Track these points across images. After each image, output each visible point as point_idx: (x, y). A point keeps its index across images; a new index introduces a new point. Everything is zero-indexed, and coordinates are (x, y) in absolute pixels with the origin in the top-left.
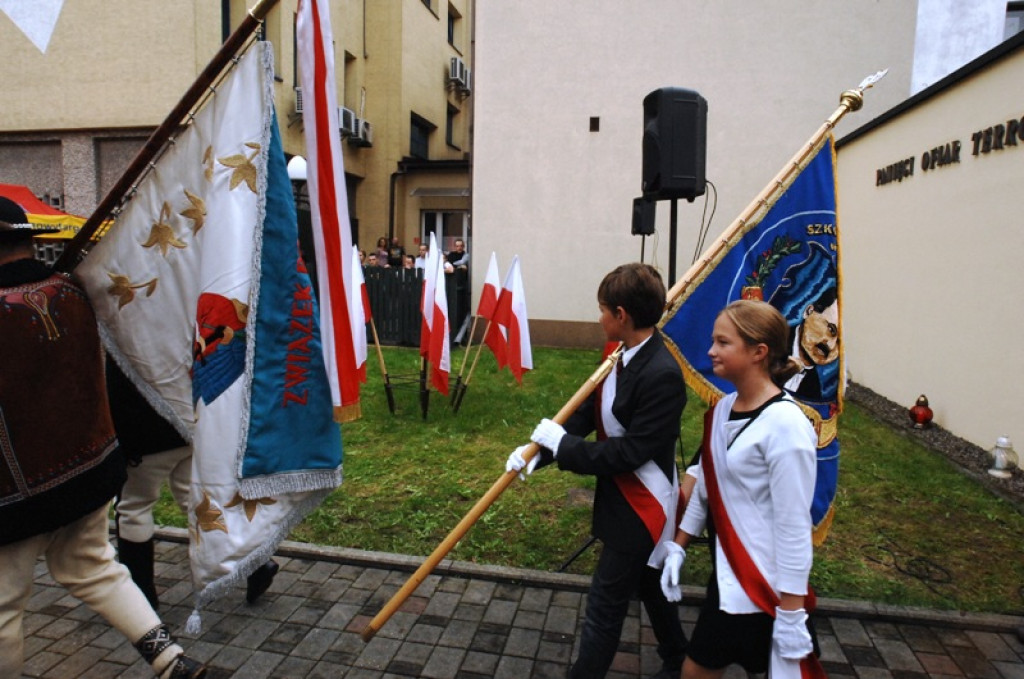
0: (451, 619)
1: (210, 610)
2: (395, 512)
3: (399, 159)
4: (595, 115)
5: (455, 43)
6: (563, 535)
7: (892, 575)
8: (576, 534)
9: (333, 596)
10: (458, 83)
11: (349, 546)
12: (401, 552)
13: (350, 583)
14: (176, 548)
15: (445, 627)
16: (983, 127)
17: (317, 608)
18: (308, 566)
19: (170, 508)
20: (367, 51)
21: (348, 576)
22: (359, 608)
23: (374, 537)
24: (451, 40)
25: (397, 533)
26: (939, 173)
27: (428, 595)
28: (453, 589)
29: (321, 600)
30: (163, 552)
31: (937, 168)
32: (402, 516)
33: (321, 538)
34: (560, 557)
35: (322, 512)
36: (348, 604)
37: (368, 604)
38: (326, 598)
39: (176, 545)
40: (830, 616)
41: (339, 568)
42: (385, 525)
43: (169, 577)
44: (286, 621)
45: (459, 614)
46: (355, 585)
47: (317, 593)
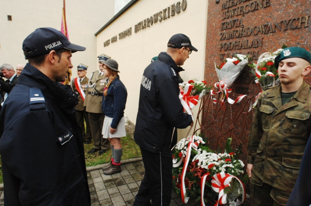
4: (9, 15)
31: (114, 42)
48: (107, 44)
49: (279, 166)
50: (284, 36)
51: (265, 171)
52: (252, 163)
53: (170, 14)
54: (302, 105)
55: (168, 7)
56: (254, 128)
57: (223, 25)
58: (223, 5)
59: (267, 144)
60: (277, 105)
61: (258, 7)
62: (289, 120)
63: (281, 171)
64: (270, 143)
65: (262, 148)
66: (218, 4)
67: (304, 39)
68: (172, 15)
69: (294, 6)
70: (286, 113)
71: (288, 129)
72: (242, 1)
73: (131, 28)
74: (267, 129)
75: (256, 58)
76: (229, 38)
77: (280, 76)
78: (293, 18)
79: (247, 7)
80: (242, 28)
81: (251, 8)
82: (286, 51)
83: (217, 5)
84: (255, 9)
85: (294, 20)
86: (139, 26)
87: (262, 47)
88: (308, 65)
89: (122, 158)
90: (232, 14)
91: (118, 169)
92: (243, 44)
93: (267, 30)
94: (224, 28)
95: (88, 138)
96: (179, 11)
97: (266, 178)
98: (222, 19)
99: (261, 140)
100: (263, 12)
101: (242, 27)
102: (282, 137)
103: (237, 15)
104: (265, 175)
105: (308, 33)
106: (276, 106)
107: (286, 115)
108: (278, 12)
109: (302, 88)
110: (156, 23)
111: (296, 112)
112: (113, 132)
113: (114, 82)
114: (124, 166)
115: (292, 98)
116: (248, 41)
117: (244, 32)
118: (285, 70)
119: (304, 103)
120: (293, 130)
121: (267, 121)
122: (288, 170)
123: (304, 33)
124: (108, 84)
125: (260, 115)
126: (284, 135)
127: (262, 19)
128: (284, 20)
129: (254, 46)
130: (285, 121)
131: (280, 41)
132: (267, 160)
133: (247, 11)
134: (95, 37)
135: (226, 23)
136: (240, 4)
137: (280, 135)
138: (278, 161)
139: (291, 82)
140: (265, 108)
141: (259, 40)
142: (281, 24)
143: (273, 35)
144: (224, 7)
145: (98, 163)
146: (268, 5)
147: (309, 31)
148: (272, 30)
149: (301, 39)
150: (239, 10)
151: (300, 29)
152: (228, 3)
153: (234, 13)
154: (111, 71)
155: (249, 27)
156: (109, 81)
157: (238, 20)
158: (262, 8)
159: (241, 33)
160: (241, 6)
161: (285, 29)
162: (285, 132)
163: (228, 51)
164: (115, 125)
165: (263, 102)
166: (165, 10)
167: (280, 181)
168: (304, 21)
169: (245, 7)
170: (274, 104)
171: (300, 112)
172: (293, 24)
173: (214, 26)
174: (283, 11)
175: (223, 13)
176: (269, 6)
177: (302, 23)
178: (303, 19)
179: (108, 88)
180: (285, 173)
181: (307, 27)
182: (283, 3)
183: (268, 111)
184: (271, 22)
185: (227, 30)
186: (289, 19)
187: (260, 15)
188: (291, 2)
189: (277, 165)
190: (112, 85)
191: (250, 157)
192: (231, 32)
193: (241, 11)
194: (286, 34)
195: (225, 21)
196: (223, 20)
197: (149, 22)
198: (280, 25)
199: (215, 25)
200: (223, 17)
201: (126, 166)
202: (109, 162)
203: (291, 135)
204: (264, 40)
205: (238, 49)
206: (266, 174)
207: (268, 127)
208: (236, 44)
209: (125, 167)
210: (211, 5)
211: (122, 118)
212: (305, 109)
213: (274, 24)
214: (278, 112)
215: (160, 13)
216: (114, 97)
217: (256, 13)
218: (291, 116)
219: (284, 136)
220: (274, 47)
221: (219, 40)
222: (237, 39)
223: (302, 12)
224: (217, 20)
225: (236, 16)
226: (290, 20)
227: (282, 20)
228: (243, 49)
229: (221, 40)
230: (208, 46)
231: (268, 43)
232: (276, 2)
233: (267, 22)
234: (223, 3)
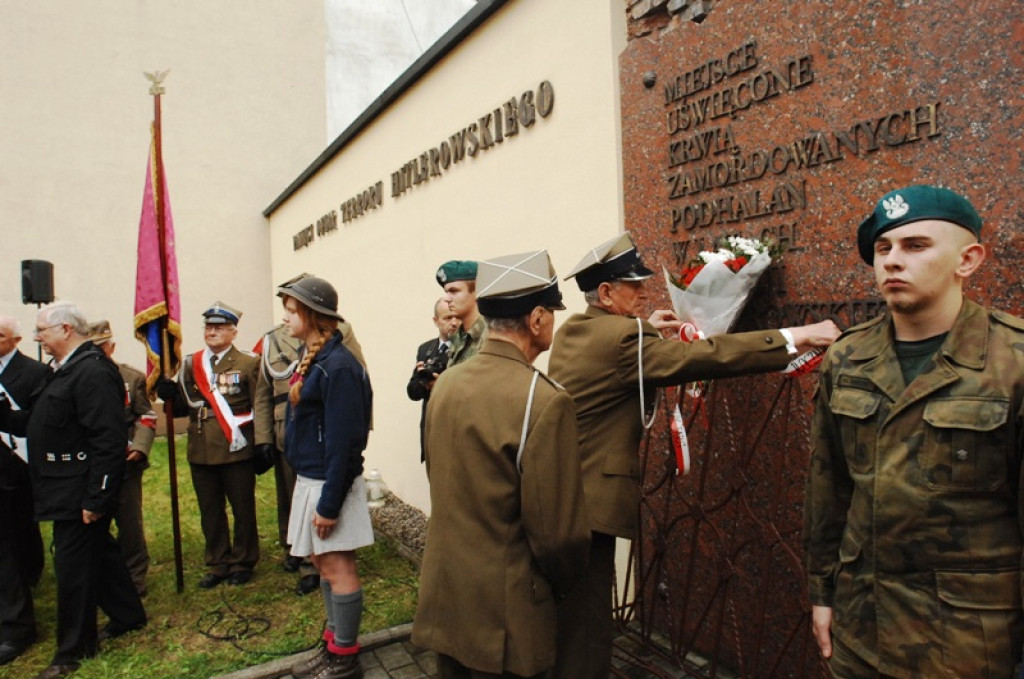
31: (325, 234)
48: (303, 240)
49: (929, 607)
50: (871, 170)
51: (880, 632)
52: (828, 603)
53: (504, 131)
54: (974, 380)
55: (496, 108)
56: (820, 473)
57: (675, 151)
58: (667, 91)
59: (874, 530)
60: (889, 388)
61: (775, 88)
62: (940, 436)
63: (937, 623)
64: (885, 525)
65: (858, 545)
66: (654, 87)
67: (934, 172)
68: (509, 131)
69: (887, 75)
70: (926, 412)
71: (939, 467)
72: (724, 74)
73: (379, 184)
74: (867, 473)
75: (792, 247)
76: (696, 190)
77: (886, 286)
78: (891, 113)
79: (744, 90)
80: (736, 155)
81: (755, 93)
82: (893, 203)
83: (648, 92)
84: (767, 93)
85: (895, 117)
86: (406, 175)
87: (804, 208)
88: (972, 242)
89: (363, 626)
90: (700, 114)
91: (349, 669)
92: (743, 204)
93: (814, 156)
94: (678, 159)
95: (241, 564)
96: (529, 118)
97: (888, 657)
98: (669, 131)
99: (849, 514)
100: (794, 102)
101: (734, 151)
102: (922, 496)
103: (713, 116)
104: (885, 644)
105: (944, 155)
106: (884, 389)
107: (925, 417)
108: (841, 98)
109: (965, 321)
110: (460, 162)
111: (959, 402)
112: (326, 533)
113: (324, 355)
114: (371, 654)
115: (935, 357)
116: (758, 193)
117: (743, 167)
118: (899, 263)
119: (980, 370)
120: (957, 469)
121: (864, 446)
122: (962, 616)
123: (930, 157)
124: (304, 362)
125: (834, 425)
126: (930, 490)
127: (794, 123)
128: (862, 121)
129: (780, 209)
130: (926, 438)
131: (860, 187)
132: (882, 589)
133: (745, 104)
134: (265, 219)
135: (682, 145)
136: (721, 84)
137: (913, 491)
138: (925, 588)
139: (924, 303)
140: (847, 400)
141: (794, 187)
142: (856, 134)
143: (834, 169)
144: (670, 95)
145: (276, 654)
146: (807, 79)
147: (946, 148)
148: (831, 154)
149: (925, 176)
150: (720, 101)
151: (917, 145)
152: (682, 83)
153: (705, 113)
154: (313, 317)
155: (757, 151)
156: (306, 352)
157: (719, 131)
158: (790, 89)
159: (733, 170)
160: (725, 89)
161: (871, 148)
162: (933, 480)
163: (697, 229)
164: (331, 508)
165: (839, 381)
166: (486, 121)
167: (942, 662)
168: (924, 119)
169: (736, 92)
170: (878, 384)
171: (973, 404)
172: (894, 130)
173: (647, 156)
174: (856, 94)
175: (671, 114)
176: (808, 84)
177: (918, 126)
178: (922, 112)
179: (303, 376)
180: (956, 631)
181: (937, 135)
182: (853, 69)
183: (862, 410)
184: (823, 129)
185: (689, 165)
186: (877, 116)
187: (787, 111)
188: (875, 67)
189: (919, 604)
190: (316, 365)
191: (818, 579)
192: (700, 171)
193: (725, 104)
194: (876, 162)
195: (680, 137)
196: (673, 135)
197: (437, 161)
198: (853, 137)
199: (650, 153)
200: (671, 128)
201: (380, 656)
202: (317, 644)
203: (953, 488)
204: (808, 188)
205: (729, 222)
206: (888, 640)
207: (869, 467)
208: (721, 207)
209: (376, 657)
210: (630, 94)
211: (358, 481)
212: (987, 392)
213: (833, 134)
214: (896, 412)
215: (470, 129)
216: (326, 405)
217: (773, 106)
218: (942, 420)
219: (931, 494)
220: (844, 204)
221: (667, 199)
222: (724, 190)
223: (914, 91)
224: (653, 137)
225: (712, 119)
226: (882, 120)
227: (856, 121)
228: (746, 219)
229: (672, 197)
230: (632, 222)
231: (823, 197)
232: (830, 70)
233: (812, 131)
234: (667, 85)
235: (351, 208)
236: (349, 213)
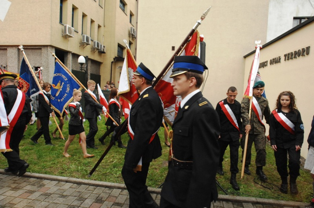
0: (124, 204)
1: (45, 201)
2: (108, 168)
3: (114, 57)
4: (173, 46)
5: (132, 23)
6: (161, 176)
7: (262, 189)
8: (164, 176)
9: (86, 196)
10: (133, 35)
11: (92, 180)
12: (109, 181)
13: (92, 192)
14: (36, 180)
15: (122, 206)
16: (287, 53)
17: (81, 200)
18: (79, 186)
19: (35, 167)
20: (105, 24)
21: (91, 190)
22: (94, 200)
23: (101, 177)
24: (131, 22)
25: (108, 175)
26: (275, 66)
27: (117, 196)
28: (125, 194)
29: (82, 198)
30: (31, 181)
31: (274, 64)
32: (110, 170)
33: (83, 177)
34: (159, 183)
35: (84, 168)
36: (91, 199)
37: (97, 199)
38: (83, 197)
39: (36, 179)
40: (243, 202)
41: (89, 187)
42: (104, 172)
43: (33, 190)
44: (70, 205)
45: (127, 202)
46: (93, 192)
47: (81, 195)
73: (308, 47)
134: (244, 58)
235: (290, 56)
236: (288, 57)
